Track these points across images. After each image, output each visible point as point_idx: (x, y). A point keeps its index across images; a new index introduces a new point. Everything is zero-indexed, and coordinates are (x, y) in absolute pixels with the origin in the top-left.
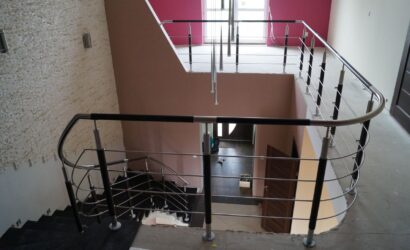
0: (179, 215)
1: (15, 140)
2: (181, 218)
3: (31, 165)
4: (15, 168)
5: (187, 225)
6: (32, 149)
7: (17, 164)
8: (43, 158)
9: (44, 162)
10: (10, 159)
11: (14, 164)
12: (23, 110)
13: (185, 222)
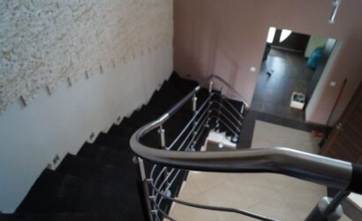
0: (228, 135)
1: (47, 53)
2: (230, 138)
3: (70, 84)
4: (50, 94)
5: (234, 145)
6: (71, 64)
7: (50, 87)
8: (86, 72)
9: (87, 77)
10: (40, 82)
11: (47, 88)
12: (58, 6)
13: (232, 141)
